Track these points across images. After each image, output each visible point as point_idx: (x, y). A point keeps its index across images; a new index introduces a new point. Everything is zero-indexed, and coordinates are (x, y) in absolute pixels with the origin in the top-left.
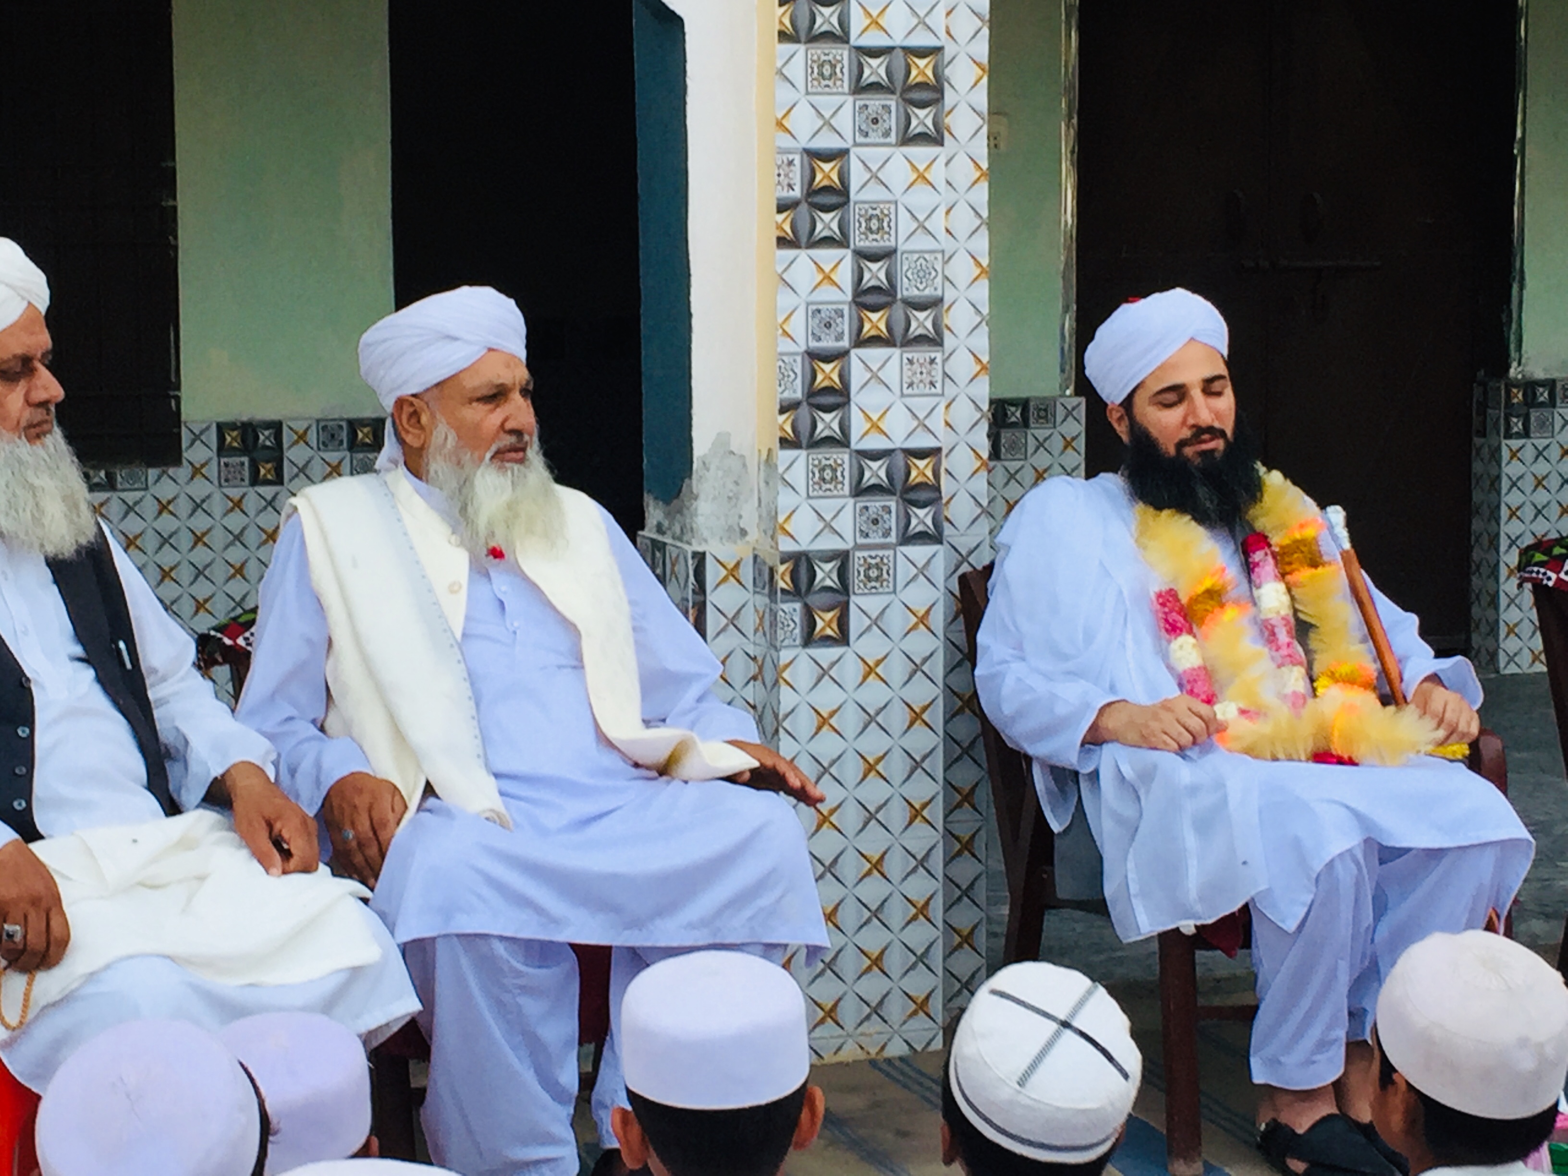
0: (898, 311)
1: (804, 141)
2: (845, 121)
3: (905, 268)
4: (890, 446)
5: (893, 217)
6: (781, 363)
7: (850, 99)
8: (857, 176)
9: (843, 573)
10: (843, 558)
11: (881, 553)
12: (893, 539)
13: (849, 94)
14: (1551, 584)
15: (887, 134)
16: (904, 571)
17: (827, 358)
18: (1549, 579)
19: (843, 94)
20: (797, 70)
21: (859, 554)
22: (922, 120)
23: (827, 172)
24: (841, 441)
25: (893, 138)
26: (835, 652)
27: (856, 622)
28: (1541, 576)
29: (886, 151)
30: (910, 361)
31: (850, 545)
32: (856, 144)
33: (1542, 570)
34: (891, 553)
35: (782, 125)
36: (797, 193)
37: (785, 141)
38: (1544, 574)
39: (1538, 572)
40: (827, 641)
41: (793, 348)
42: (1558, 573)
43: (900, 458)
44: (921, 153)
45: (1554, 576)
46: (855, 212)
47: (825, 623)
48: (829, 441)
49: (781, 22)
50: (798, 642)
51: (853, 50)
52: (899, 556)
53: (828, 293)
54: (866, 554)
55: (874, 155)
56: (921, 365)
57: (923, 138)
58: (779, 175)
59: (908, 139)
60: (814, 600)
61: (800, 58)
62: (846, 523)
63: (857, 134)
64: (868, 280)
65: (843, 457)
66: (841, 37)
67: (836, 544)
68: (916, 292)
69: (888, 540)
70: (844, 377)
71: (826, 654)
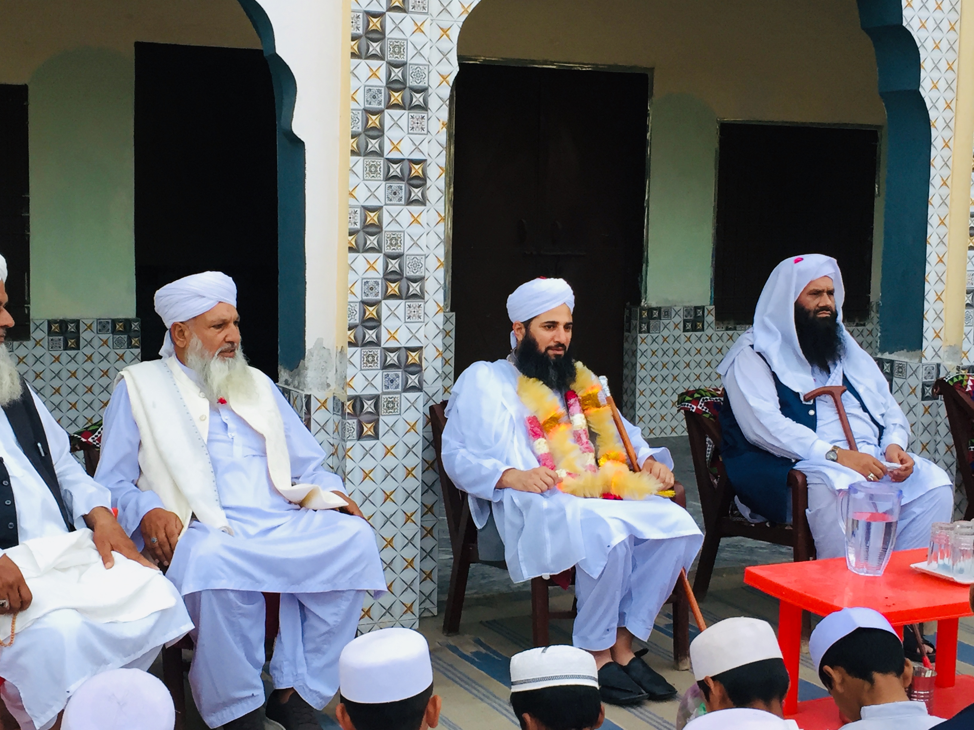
0: (404, 282)
1: (362, 203)
2: (381, 193)
3: (407, 263)
4: (399, 346)
5: (402, 238)
6: (349, 306)
7: (384, 183)
8: (386, 219)
9: (376, 406)
10: (376, 399)
11: (394, 396)
12: (400, 389)
13: (383, 180)
14: (694, 411)
15: (400, 200)
16: (405, 405)
17: (371, 305)
18: (693, 408)
19: (380, 180)
20: (359, 169)
21: (384, 396)
22: (416, 193)
23: (372, 217)
24: (376, 343)
25: (403, 202)
26: (372, 442)
27: (382, 428)
28: (689, 407)
29: (400, 208)
30: (410, 307)
31: (379, 392)
32: (386, 205)
33: (690, 404)
34: (399, 396)
35: (352, 195)
36: (358, 226)
37: (352, 202)
38: (691, 406)
39: (688, 405)
40: (369, 437)
41: (355, 299)
42: (697, 406)
43: (403, 352)
44: (416, 209)
45: (695, 407)
46: (385, 236)
47: (368, 429)
48: (371, 343)
49: (352, 146)
50: (355, 438)
51: (385, 160)
52: (403, 398)
53: (372, 274)
54: (387, 396)
55: (394, 210)
56: (414, 308)
57: (416, 202)
58: (350, 218)
59: (410, 202)
60: (363, 418)
61: (360, 163)
62: (378, 382)
63: (387, 199)
64: (391, 268)
65: (378, 351)
66: (379, 154)
67: (373, 392)
68: (412, 274)
69: (397, 390)
70: (378, 313)
71: (368, 444)
